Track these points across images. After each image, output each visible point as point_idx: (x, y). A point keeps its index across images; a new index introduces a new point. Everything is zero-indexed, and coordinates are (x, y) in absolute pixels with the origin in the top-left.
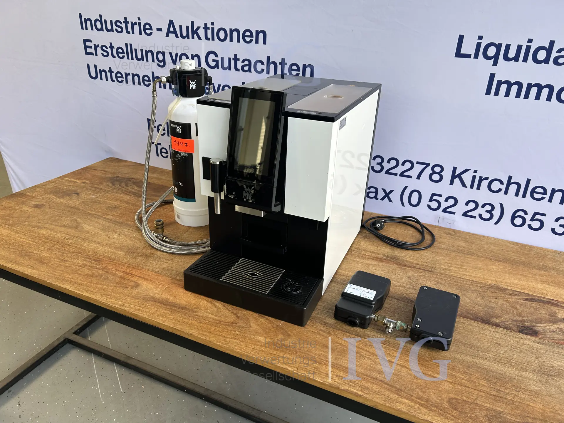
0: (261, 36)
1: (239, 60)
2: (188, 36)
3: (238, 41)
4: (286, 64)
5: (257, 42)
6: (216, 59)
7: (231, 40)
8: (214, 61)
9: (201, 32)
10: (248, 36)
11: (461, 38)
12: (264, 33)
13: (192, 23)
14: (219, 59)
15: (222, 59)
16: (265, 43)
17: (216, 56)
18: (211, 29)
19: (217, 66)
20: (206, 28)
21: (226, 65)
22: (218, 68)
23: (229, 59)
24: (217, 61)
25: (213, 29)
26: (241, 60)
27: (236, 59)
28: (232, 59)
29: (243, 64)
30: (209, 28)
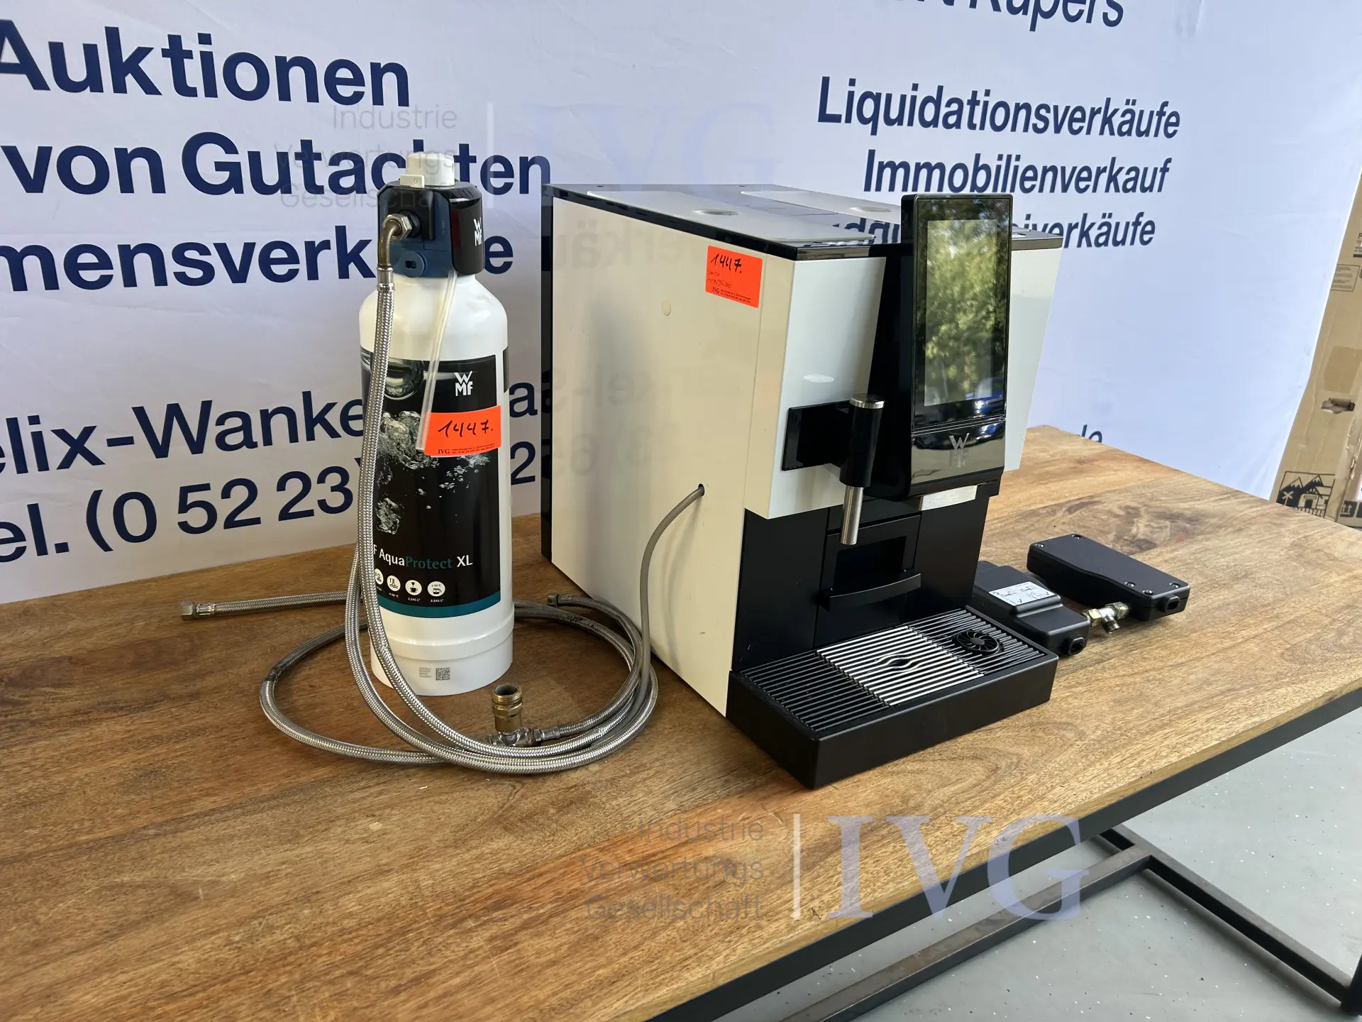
0: (390, 80)
1: (318, 157)
2: (93, 82)
3: (312, 96)
4: (474, 160)
5: (378, 99)
6: (231, 158)
7: (285, 95)
8: (220, 166)
9: (157, 68)
10: (345, 82)
11: (826, 81)
12: (400, 72)
13: (113, 35)
14: (242, 159)
15: (255, 158)
16: (403, 100)
17: (229, 147)
18: (197, 56)
19: (235, 184)
20: (176, 52)
21: (270, 175)
22: (240, 190)
23: (282, 158)
24: (234, 168)
25: (207, 59)
26: (327, 157)
27: (308, 154)
28: (291, 158)
29: (335, 169)
30: (189, 55)
